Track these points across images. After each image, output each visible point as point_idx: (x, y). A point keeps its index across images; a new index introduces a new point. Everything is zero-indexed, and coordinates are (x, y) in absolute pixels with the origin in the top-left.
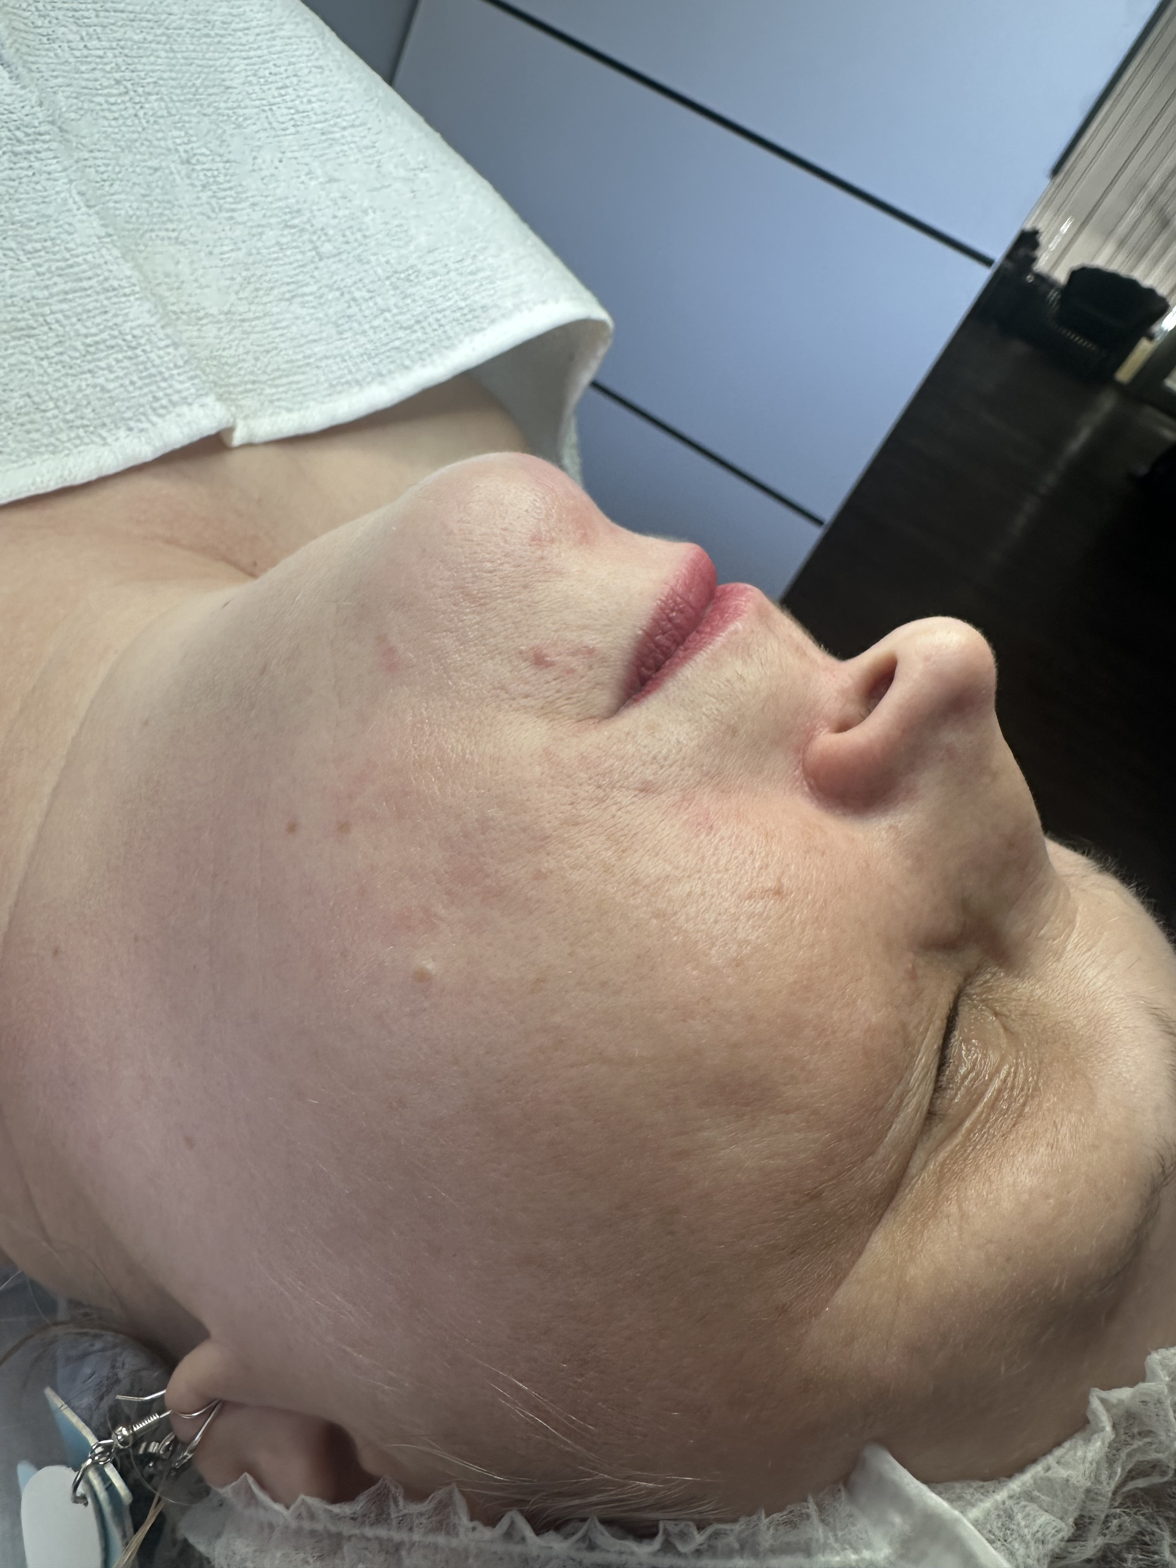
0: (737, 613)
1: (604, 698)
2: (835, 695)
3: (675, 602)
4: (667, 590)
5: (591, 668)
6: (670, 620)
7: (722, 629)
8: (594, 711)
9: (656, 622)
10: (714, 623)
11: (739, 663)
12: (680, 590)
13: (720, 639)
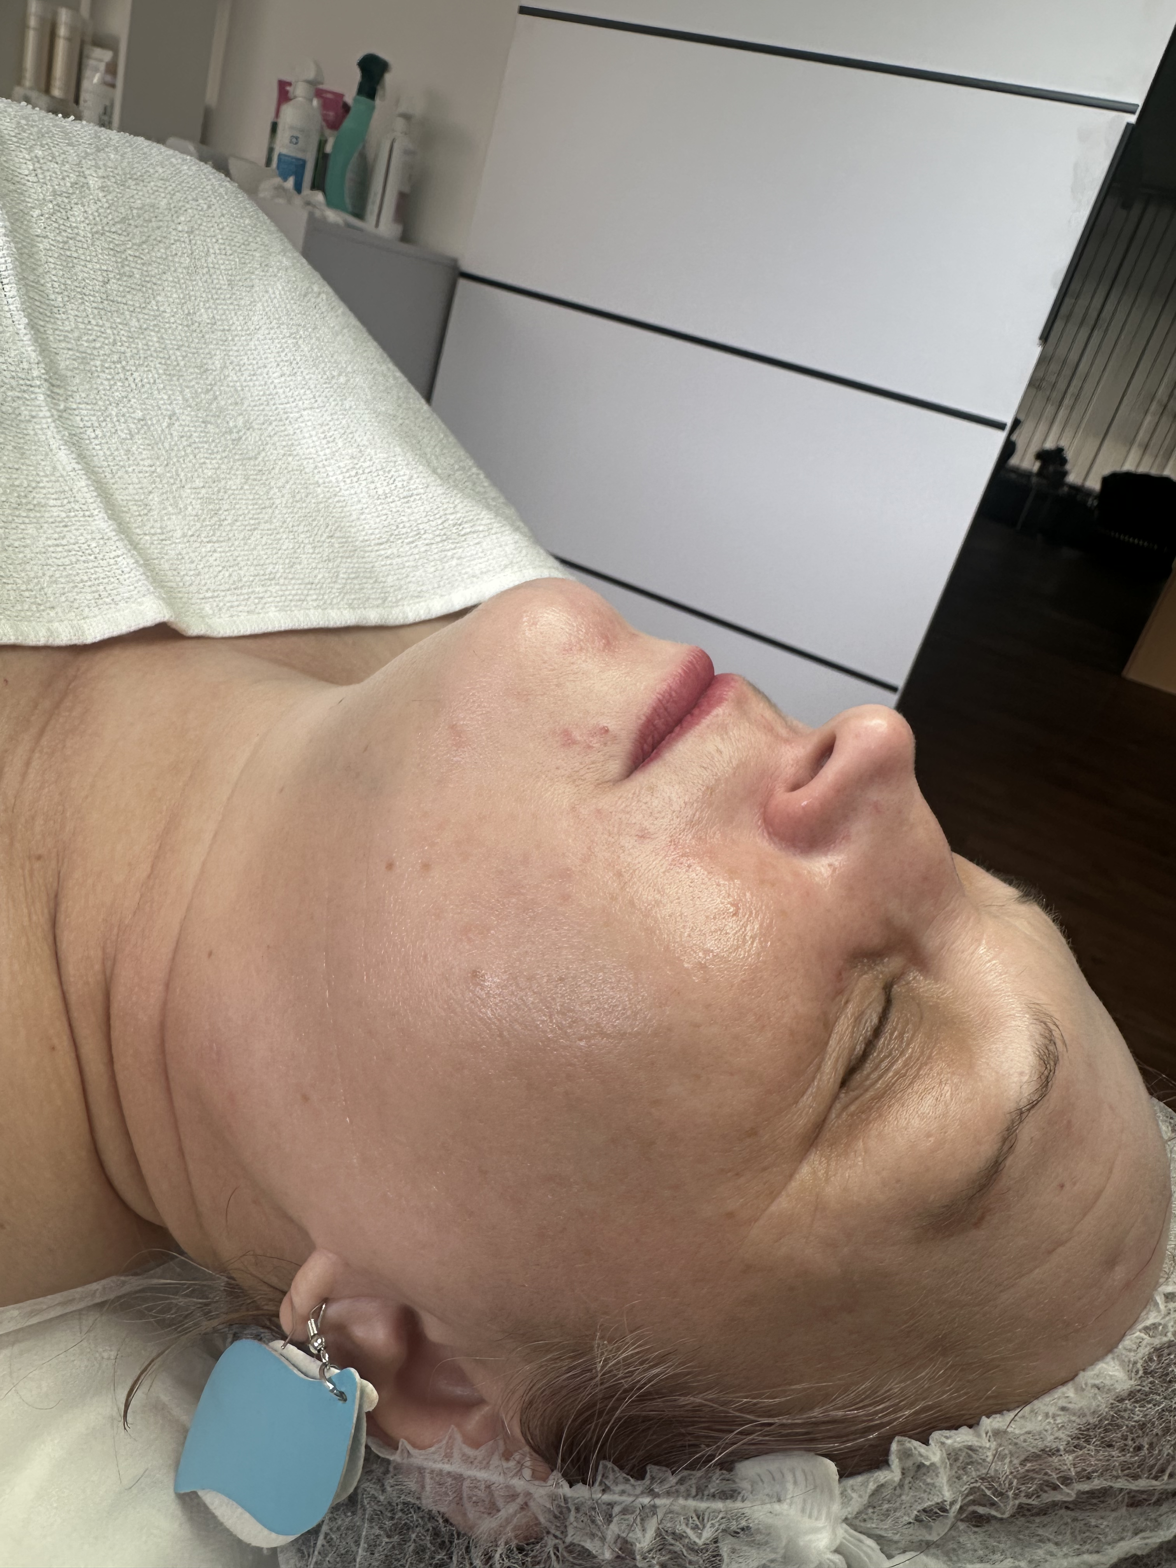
0: (720, 701)
1: (615, 767)
2: (791, 762)
3: (671, 695)
4: (664, 686)
5: (605, 744)
6: (666, 709)
7: (708, 713)
8: (607, 778)
9: (655, 710)
10: (703, 708)
11: (718, 739)
12: (674, 686)
13: (706, 721)
